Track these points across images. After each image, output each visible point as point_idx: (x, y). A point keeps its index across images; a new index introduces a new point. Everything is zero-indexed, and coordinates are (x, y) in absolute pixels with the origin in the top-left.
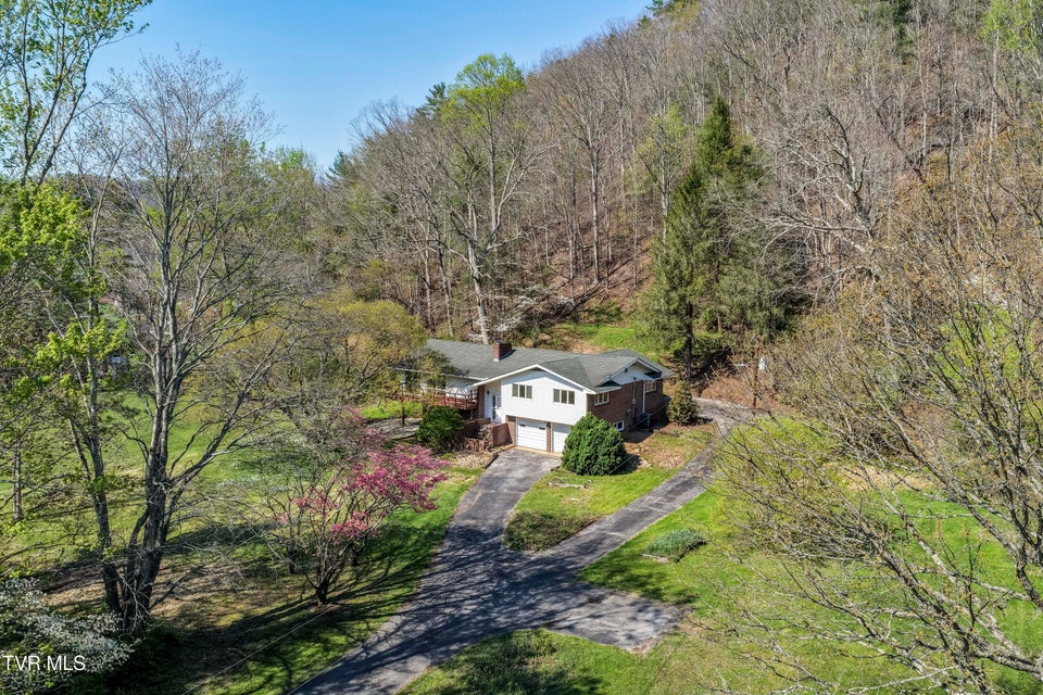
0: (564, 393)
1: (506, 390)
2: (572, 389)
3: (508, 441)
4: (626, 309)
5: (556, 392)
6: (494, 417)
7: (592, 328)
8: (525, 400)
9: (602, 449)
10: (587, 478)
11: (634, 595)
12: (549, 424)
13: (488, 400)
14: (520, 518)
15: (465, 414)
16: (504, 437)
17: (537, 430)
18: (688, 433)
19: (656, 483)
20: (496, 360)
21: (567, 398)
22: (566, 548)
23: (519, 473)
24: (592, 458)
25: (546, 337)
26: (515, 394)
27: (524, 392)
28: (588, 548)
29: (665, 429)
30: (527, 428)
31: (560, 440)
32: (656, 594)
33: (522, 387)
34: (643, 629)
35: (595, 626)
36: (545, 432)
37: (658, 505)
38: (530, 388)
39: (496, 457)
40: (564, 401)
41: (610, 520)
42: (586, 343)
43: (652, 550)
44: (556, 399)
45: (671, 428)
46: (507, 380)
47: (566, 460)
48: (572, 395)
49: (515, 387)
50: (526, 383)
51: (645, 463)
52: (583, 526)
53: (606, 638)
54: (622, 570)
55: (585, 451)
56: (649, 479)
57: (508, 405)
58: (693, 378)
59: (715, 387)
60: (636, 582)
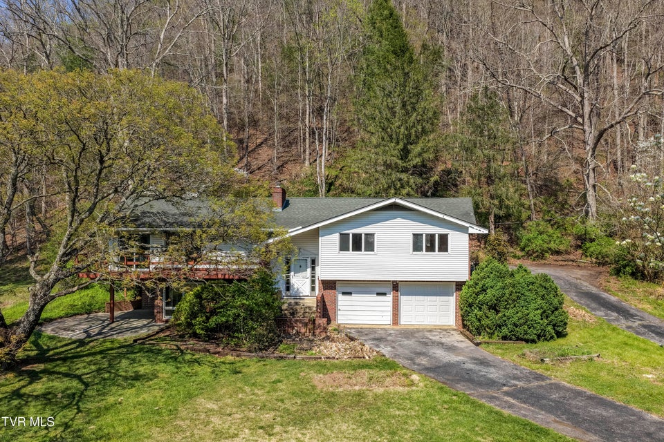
0: (431, 238)
1: (328, 242)
2: (443, 231)
5: (417, 237)
6: (288, 289)
8: (363, 254)
12: (396, 286)
17: (374, 297)
20: (280, 210)
21: (436, 243)
26: (344, 247)
27: (359, 243)
30: (354, 297)
33: (357, 238)
36: (389, 299)
38: (370, 236)
40: (431, 248)
44: (417, 247)
46: (329, 229)
48: (444, 239)
49: (344, 238)
50: (363, 230)
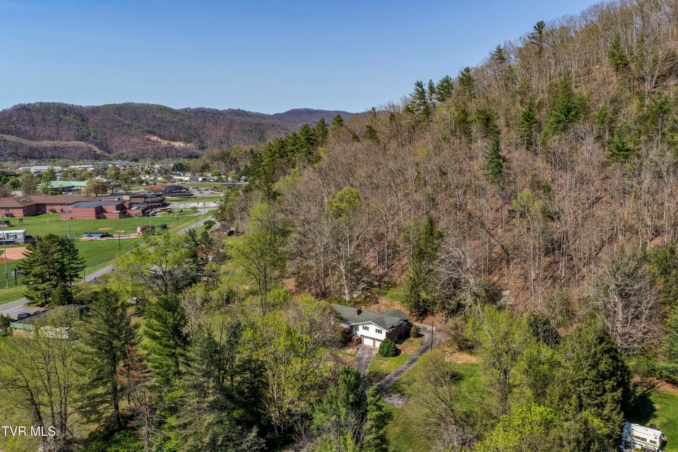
0: (379, 330)
1: (361, 327)
3: (361, 342)
4: (398, 283)
5: (376, 330)
6: (357, 335)
7: (385, 291)
8: (366, 331)
9: (390, 350)
10: (387, 358)
11: (399, 395)
12: (374, 339)
13: (354, 329)
14: (370, 373)
15: (347, 333)
16: (360, 341)
17: (370, 340)
18: (417, 340)
19: (405, 360)
20: (356, 315)
21: (380, 332)
22: (382, 382)
23: (366, 356)
24: (388, 352)
25: (369, 294)
26: (363, 329)
28: (388, 382)
29: (409, 339)
30: (367, 339)
31: (378, 344)
32: (403, 394)
33: (366, 327)
34: (400, 402)
35: (390, 402)
36: (373, 341)
37: (405, 368)
38: (368, 328)
39: (358, 349)
41: (393, 373)
42: (383, 298)
43: (403, 383)
44: (376, 332)
45: (411, 339)
46: (361, 325)
47: (380, 352)
49: (363, 327)
51: (403, 353)
52: (386, 375)
53: (392, 404)
54: (396, 388)
55: (386, 350)
56: (404, 358)
57: (361, 332)
58: (420, 315)
59: (426, 320)
60: (399, 392)
